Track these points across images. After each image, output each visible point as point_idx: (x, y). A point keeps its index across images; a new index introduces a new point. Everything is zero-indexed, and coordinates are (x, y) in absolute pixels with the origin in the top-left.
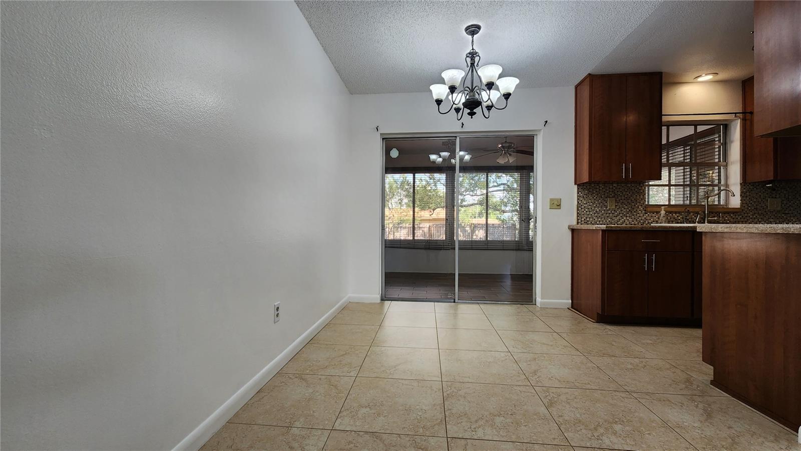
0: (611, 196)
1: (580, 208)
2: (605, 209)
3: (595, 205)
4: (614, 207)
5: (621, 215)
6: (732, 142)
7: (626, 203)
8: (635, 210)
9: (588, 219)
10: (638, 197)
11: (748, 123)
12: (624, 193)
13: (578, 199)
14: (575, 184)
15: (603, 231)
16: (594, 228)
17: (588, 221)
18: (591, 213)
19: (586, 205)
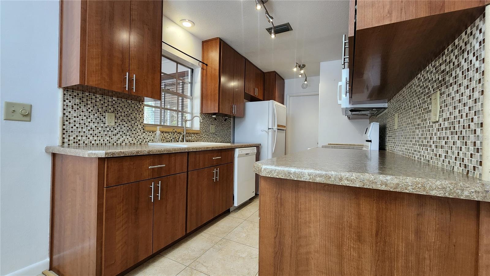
0: (110, 111)
1: (66, 123)
2: (102, 125)
3: (89, 120)
4: (113, 124)
5: (121, 133)
6: (195, 83)
7: (126, 120)
8: (134, 129)
9: (79, 138)
10: (138, 115)
11: (205, 71)
12: (125, 109)
13: (64, 109)
14: (60, 86)
15: (100, 159)
16: (87, 156)
17: (79, 140)
18: (84, 130)
19: (76, 119)
